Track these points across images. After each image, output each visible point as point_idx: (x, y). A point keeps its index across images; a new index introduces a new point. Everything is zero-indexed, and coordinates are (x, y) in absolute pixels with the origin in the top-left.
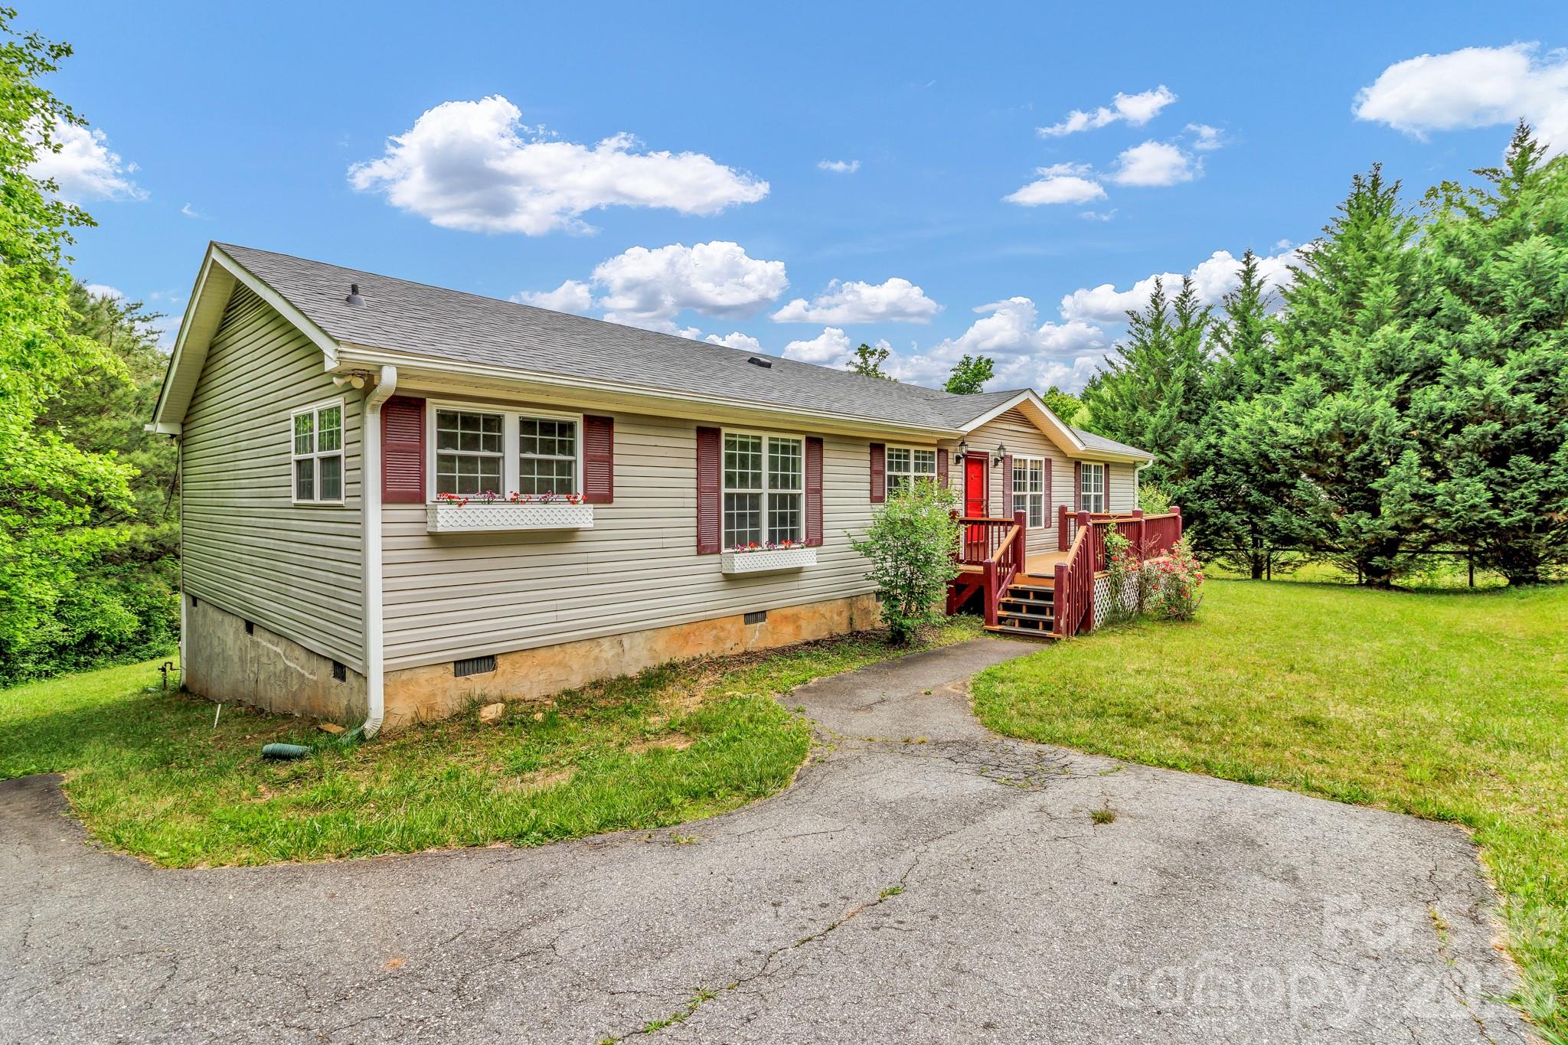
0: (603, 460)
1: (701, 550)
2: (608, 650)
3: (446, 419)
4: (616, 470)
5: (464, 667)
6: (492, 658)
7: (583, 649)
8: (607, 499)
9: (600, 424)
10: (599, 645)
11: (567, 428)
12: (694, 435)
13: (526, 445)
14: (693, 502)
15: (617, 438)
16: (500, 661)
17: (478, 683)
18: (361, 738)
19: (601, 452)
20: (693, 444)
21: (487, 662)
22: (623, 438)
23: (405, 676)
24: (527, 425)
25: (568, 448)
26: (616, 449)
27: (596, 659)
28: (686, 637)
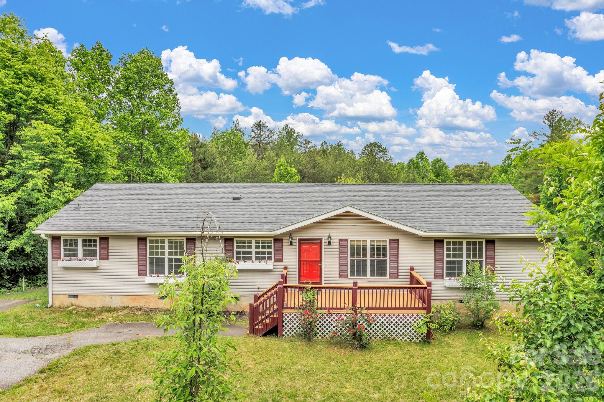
0: (105, 249)
1: (139, 274)
2: (108, 299)
3: (65, 240)
4: (109, 251)
5: (71, 296)
6: (78, 295)
7: (101, 297)
8: (107, 259)
9: (105, 239)
10: (105, 297)
11: (95, 241)
12: (137, 240)
13: (84, 245)
14: (137, 260)
15: (110, 242)
16: (79, 296)
17: (74, 301)
18: (47, 307)
19: (105, 246)
20: (137, 243)
21: (76, 296)
22: (111, 242)
23: (58, 296)
24: (84, 241)
25: (95, 245)
26: (109, 246)
27: (104, 301)
28: (134, 300)
